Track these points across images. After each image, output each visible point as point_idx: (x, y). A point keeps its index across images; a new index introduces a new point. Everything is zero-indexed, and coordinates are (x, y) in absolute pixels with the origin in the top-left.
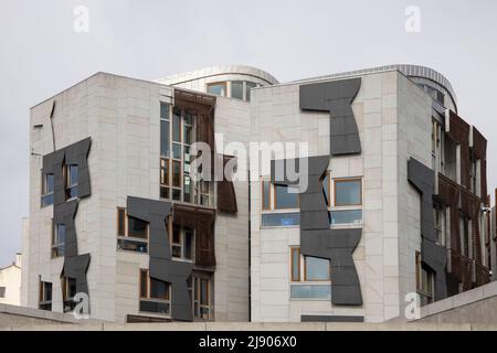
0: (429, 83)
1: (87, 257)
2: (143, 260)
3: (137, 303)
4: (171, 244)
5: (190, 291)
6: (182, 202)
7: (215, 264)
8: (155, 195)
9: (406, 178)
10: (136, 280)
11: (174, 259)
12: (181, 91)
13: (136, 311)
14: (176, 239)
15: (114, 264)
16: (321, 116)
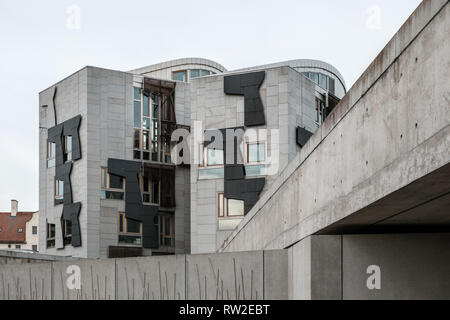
0: (322, 72)
1: (80, 205)
2: (121, 205)
3: (117, 237)
4: (142, 192)
5: (157, 227)
6: (150, 161)
7: (175, 206)
8: (130, 157)
9: (294, 141)
10: (116, 220)
11: (145, 204)
12: (149, 79)
13: (115, 243)
14: (146, 189)
15: (99, 209)
16: (239, 98)
